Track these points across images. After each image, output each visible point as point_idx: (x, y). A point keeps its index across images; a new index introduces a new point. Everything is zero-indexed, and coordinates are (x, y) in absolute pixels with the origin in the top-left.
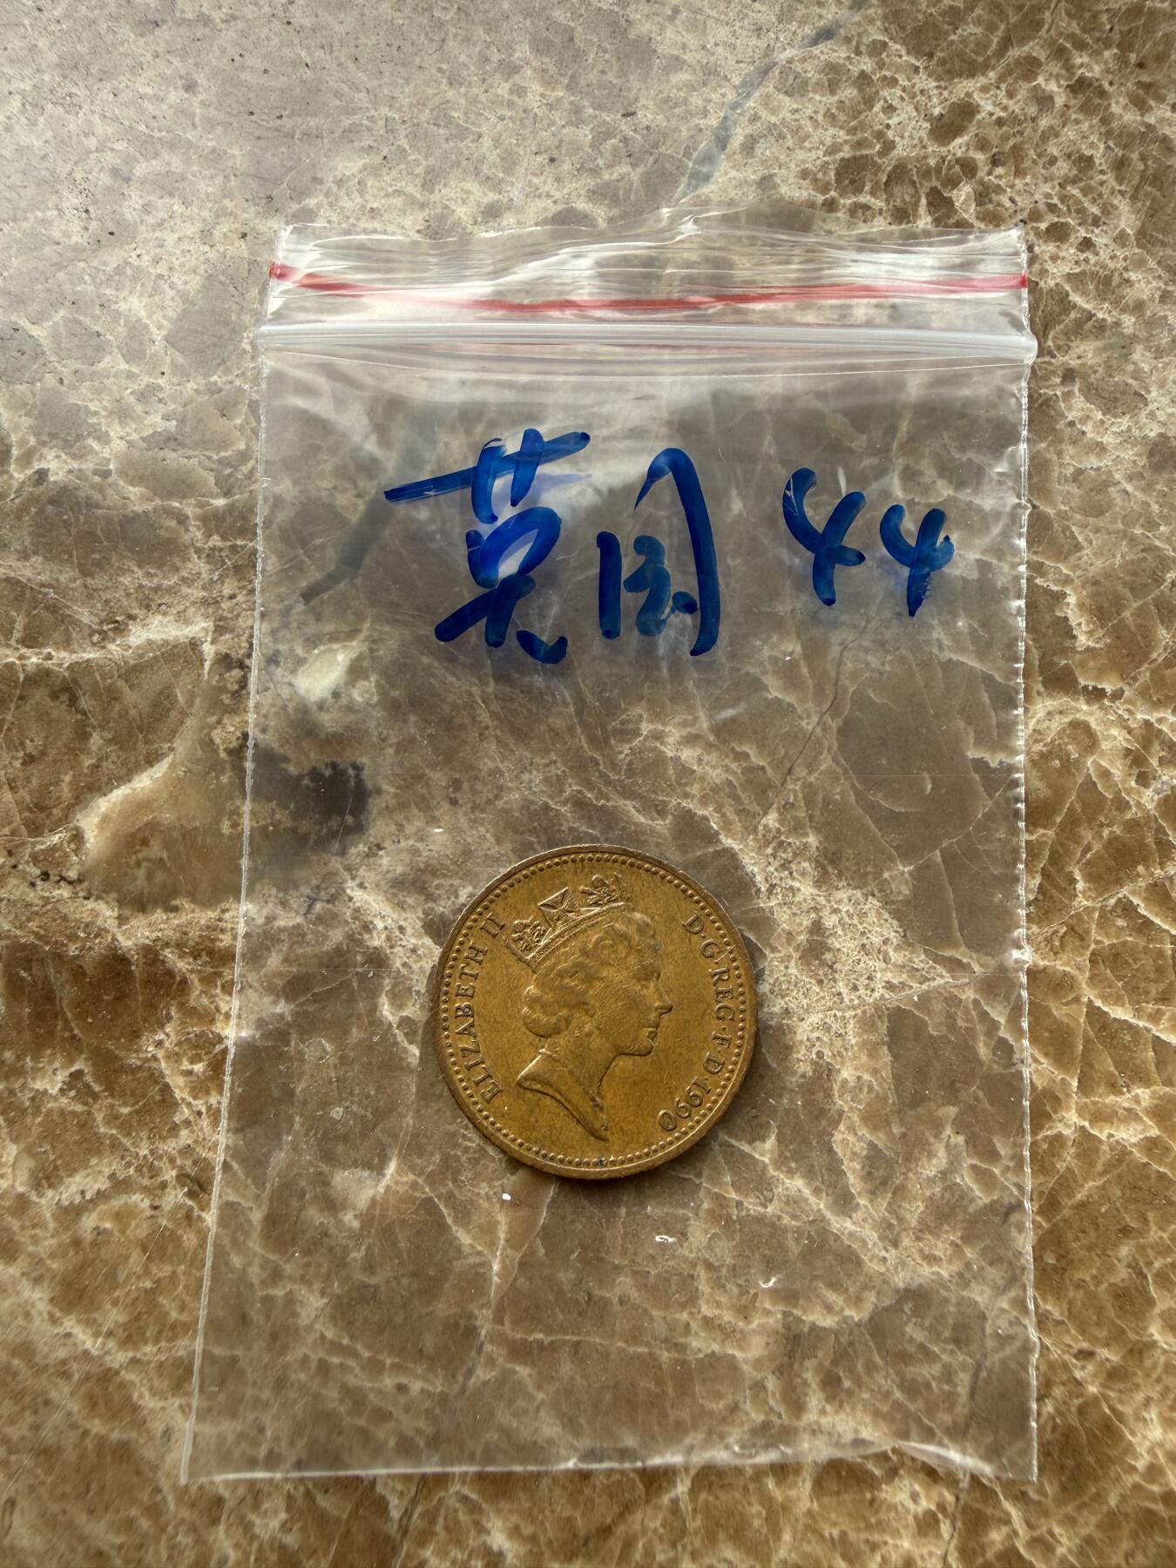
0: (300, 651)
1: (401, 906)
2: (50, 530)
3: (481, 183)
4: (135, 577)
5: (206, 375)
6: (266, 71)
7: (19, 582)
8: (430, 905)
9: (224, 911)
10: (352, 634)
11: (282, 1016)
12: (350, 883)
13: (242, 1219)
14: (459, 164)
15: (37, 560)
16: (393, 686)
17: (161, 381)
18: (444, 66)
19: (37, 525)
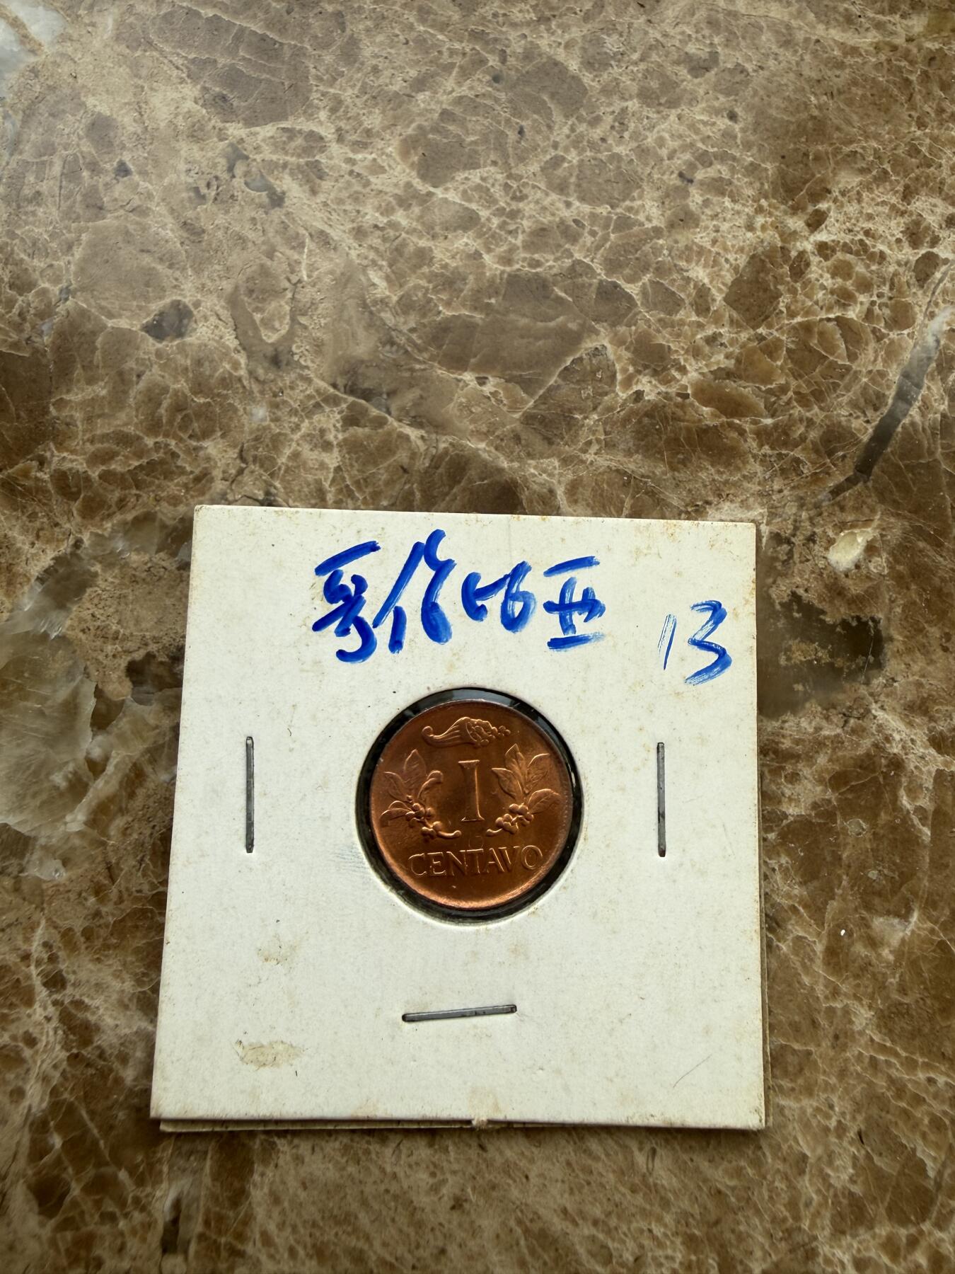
0: (831, 534)
1: (910, 724)
2: (646, 436)
3: (944, 200)
4: (709, 473)
5: (754, 328)
6: (785, 109)
7: (625, 473)
8: (933, 724)
9: (784, 722)
10: (867, 522)
11: (829, 801)
12: (874, 706)
13: (808, 949)
14: (926, 184)
15: (638, 457)
16: (897, 561)
17: (722, 331)
18: (913, 113)
19: (638, 432)
